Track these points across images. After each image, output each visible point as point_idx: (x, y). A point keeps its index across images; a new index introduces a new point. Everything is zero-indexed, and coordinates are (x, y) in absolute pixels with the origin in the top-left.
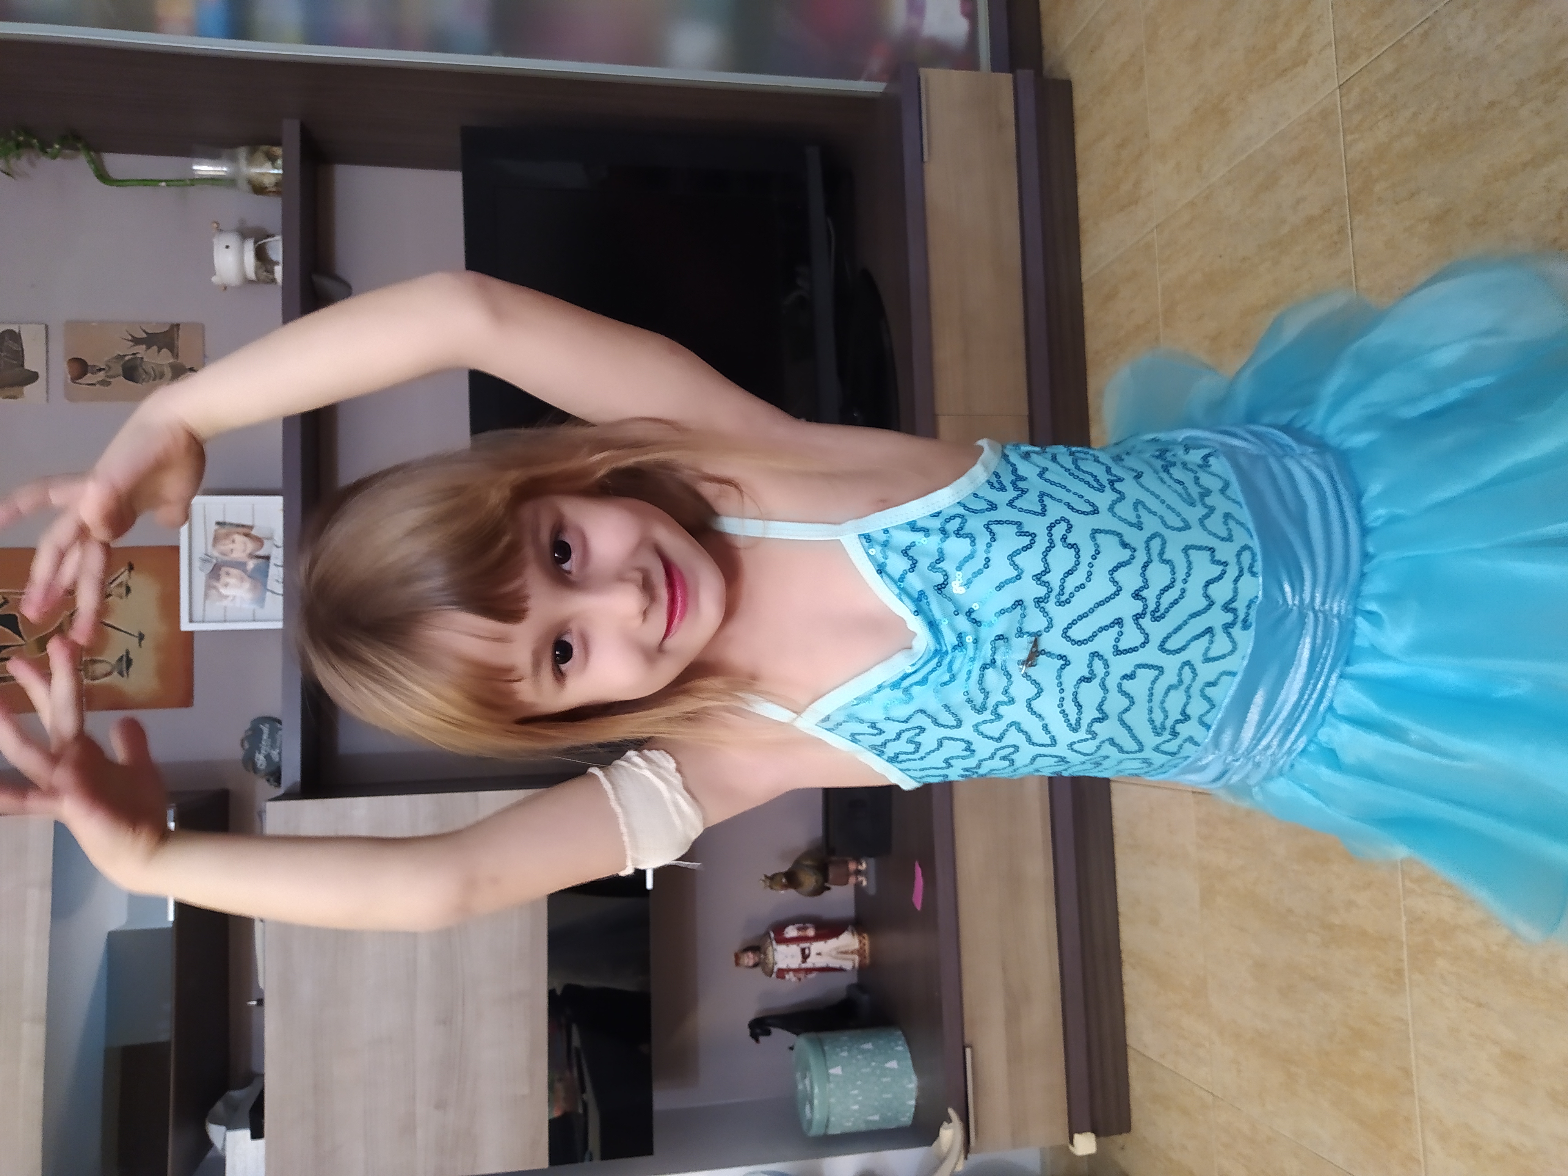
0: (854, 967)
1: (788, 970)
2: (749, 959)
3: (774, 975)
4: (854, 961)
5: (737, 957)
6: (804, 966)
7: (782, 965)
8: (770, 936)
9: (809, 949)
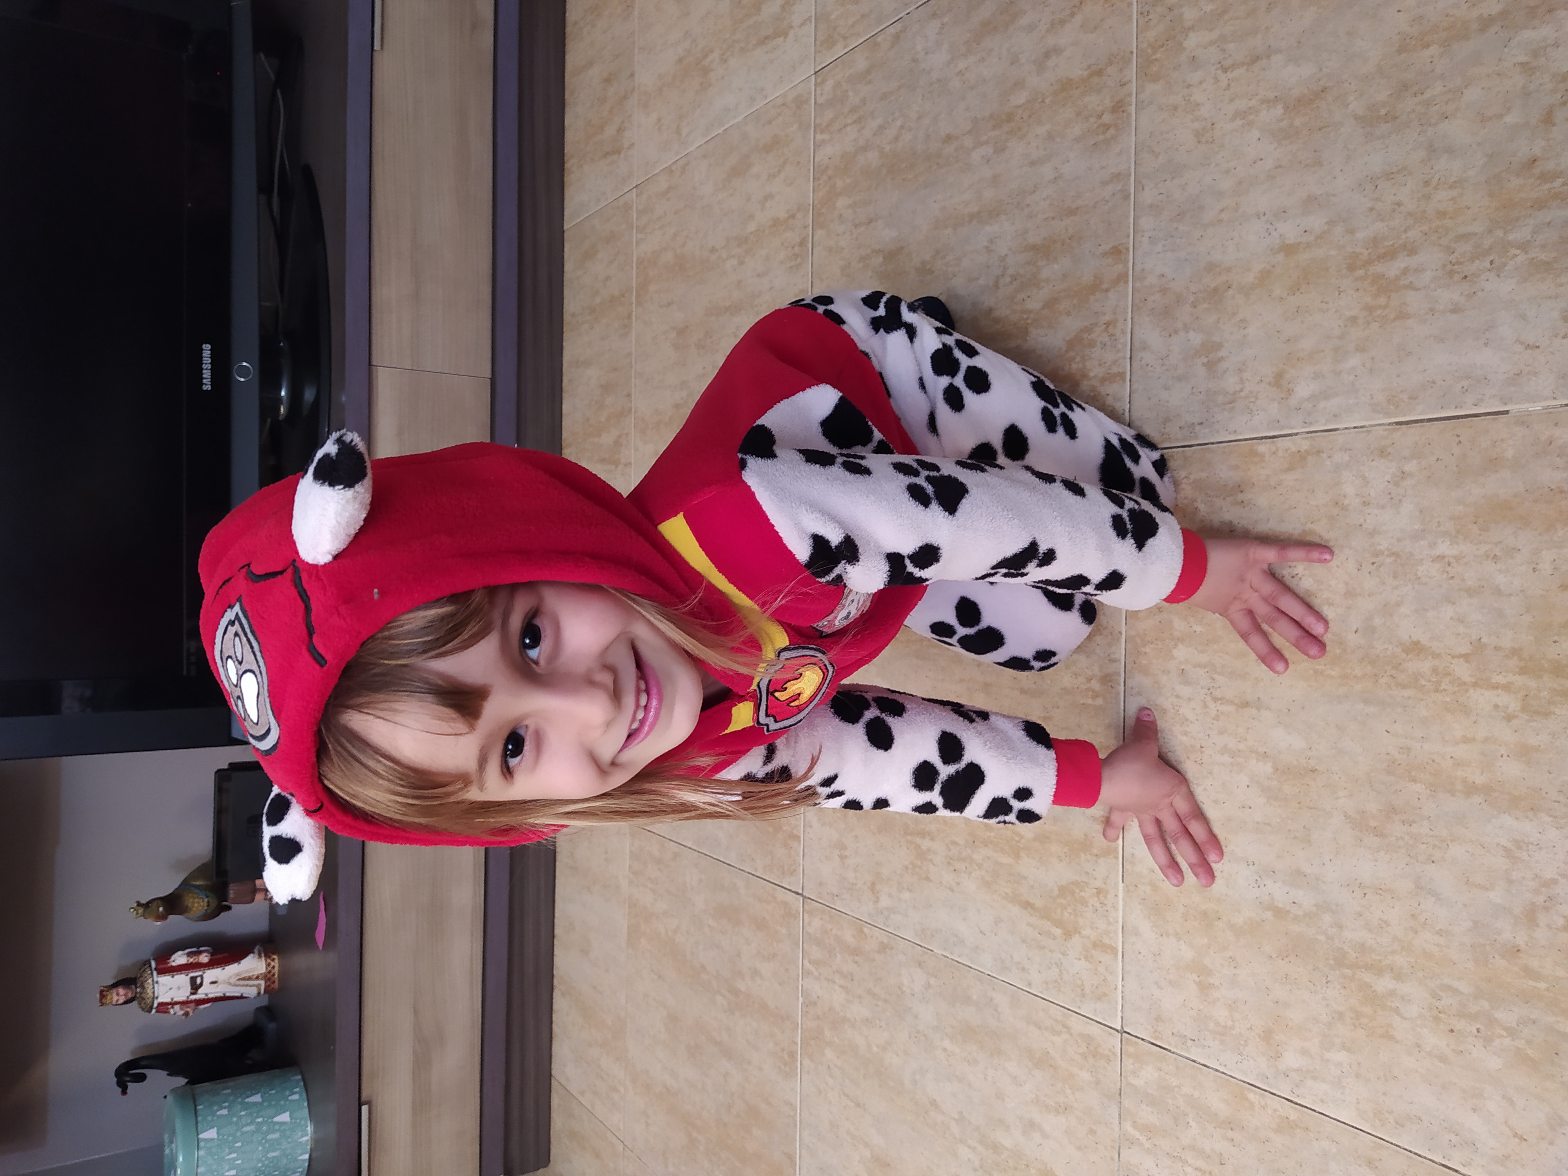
0: (259, 994)
1: (173, 1004)
2: (120, 995)
3: (154, 1011)
4: (258, 986)
5: (102, 996)
6: (193, 997)
7: (164, 998)
8: (150, 966)
9: (202, 976)
